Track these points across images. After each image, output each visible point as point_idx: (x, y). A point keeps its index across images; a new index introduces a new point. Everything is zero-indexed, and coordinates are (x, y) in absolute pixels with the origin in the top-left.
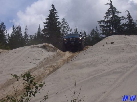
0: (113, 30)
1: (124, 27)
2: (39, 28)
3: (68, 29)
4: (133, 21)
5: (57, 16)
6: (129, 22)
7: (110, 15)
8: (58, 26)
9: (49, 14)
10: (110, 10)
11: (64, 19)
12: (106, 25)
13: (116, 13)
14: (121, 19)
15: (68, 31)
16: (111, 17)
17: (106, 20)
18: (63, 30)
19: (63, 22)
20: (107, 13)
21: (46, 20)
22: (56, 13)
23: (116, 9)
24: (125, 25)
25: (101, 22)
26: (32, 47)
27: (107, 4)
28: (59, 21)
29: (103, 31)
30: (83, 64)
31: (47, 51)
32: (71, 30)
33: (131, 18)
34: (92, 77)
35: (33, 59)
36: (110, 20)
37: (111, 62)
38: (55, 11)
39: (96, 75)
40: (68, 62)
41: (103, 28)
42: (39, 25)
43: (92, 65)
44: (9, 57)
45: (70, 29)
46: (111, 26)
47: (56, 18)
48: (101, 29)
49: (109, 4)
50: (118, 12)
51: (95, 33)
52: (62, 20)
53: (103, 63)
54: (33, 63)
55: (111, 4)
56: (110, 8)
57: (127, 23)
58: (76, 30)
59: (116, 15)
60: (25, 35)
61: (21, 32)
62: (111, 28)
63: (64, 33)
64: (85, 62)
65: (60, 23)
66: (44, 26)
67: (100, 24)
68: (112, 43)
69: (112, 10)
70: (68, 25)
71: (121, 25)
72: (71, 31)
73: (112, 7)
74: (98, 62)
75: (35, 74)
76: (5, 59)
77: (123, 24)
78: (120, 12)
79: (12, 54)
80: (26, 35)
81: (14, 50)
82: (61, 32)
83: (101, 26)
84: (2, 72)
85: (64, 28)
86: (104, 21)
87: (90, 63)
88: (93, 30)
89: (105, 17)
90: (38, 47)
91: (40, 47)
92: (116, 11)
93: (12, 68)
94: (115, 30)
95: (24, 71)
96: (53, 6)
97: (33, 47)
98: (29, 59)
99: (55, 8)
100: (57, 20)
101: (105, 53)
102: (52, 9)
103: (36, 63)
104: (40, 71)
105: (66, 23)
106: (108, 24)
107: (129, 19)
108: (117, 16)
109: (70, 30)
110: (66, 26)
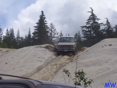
0: (93, 34)
1: (103, 32)
2: (30, 31)
3: (55, 32)
4: (111, 27)
5: (46, 21)
6: (107, 28)
7: (91, 21)
8: (46, 30)
9: (40, 19)
10: (92, 17)
11: (52, 23)
12: (87, 30)
13: (96, 20)
14: (101, 25)
15: (55, 34)
16: (92, 23)
17: (88, 26)
18: (51, 33)
20: (89, 19)
21: (37, 24)
22: (44, 18)
23: (96, 17)
24: (104, 30)
25: (83, 27)
26: (36, 47)
27: (88, 12)
28: (47, 26)
29: (85, 35)
30: (89, 63)
31: (50, 50)
33: (109, 24)
34: (100, 74)
35: (40, 58)
36: (91, 26)
37: (114, 61)
38: (44, 17)
39: (104, 73)
40: (72, 61)
41: (85, 33)
42: (30, 29)
43: (97, 64)
44: (18, 55)
45: (57, 32)
46: (92, 31)
47: (45, 22)
48: (83, 33)
49: (91, 12)
50: (98, 19)
51: (78, 37)
52: (50, 25)
53: (107, 62)
54: (40, 61)
55: (92, 12)
56: (91, 16)
57: (106, 29)
58: (61, 34)
59: (96, 21)
62: (92, 33)
63: (51, 36)
64: (90, 62)
65: (48, 27)
66: (35, 29)
67: (82, 29)
68: (110, 45)
69: (93, 17)
70: (55, 29)
71: (101, 30)
73: (93, 15)
74: (102, 61)
75: (44, 71)
76: (14, 57)
77: (102, 30)
78: (100, 19)
79: (19, 53)
80: (18, 37)
81: (20, 49)
82: (49, 35)
83: (83, 31)
84: (15, 68)
85: (51, 32)
86: (85, 27)
87: (94, 62)
88: (77, 34)
89: (87, 23)
90: (42, 47)
91: (44, 47)
92: (96, 18)
93: (23, 65)
94: (95, 34)
95: (34, 68)
96: (42, 12)
97: (38, 47)
98: (36, 57)
99: (44, 15)
100: (46, 25)
101: (106, 54)
102: (41, 15)
103: (42, 61)
104: (48, 68)
105: (54, 27)
106: (89, 29)
107: (108, 26)
108: (97, 23)
109: (57, 34)
110: (53, 30)
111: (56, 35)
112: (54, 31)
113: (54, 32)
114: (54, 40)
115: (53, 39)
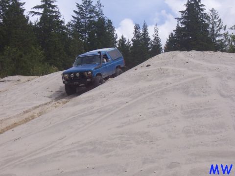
5: (202, 5)
8: (204, 21)
11: (213, 9)
18: (212, 29)
19: (212, 14)
21: (181, 13)
28: (205, 14)
32: (225, 27)
35: (52, 91)
45: (224, 25)
47: (202, 8)
52: (210, 12)
60: (154, 40)
61: (148, 33)
63: (214, 32)
65: (208, 16)
70: (220, 20)
72: (225, 29)
80: (156, 39)
85: (213, 25)
98: (47, 91)
100: (202, 12)
105: (217, 17)
110: (217, 21)
111: (221, 30)
112: (218, 23)
113: (219, 25)
114: (218, 41)
115: (217, 39)
